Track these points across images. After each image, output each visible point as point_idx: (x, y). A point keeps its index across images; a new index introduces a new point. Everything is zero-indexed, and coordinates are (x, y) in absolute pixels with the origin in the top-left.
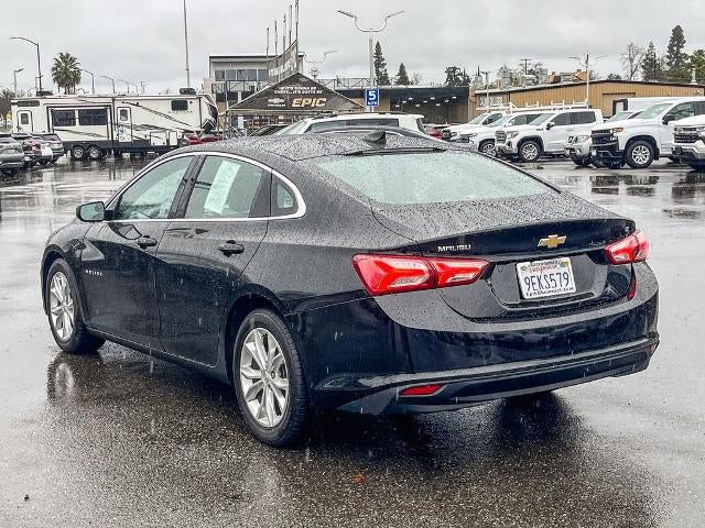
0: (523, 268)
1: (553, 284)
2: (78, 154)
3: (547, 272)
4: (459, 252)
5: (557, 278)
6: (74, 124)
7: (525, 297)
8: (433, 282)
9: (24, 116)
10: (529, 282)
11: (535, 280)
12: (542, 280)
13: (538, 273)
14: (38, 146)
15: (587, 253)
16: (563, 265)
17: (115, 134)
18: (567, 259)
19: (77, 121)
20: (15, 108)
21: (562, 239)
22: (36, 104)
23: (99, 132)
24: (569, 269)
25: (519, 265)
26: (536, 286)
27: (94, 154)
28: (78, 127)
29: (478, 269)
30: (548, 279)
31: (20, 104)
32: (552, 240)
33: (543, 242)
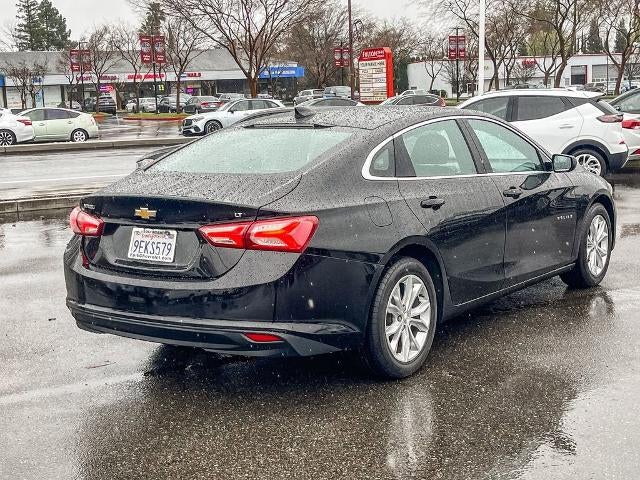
0: (136, 233)
1: (157, 251)
3: (156, 240)
5: (161, 246)
7: (129, 256)
10: (138, 245)
11: (143, 244)
12: (150, 245)
13: (147, 239)
16: (169, 236)
18: (174, 233)
21: (153, 213)
24: (173, 242)
25: (135, 229)
26: (142, 250)
30: (155, 246)
32: (145, 212)
33: (138, 212)
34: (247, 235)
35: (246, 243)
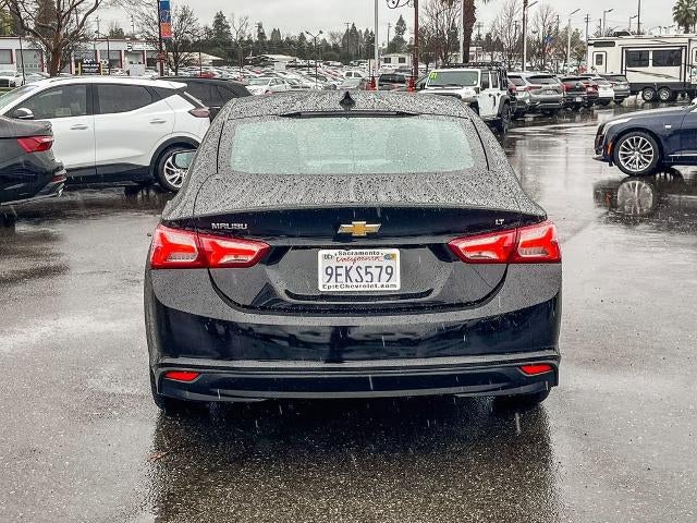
0: (326, 257)
1: (367, 278)
2: (649, 94)
3: (363, 264)
4: (235, 231)
5: (376, 272)
6: (647, 65)
7: (321, 288)
8: (204, 260)
9: (599, 57)
10: (332, 273)
11: (341, 271)
12: (353, 272)
13: (347, 264)
14: (595, 87)
15: (429, 245)
16: (387, 257)
17: (688, 75)
18: (396, 251)
19: (651, 62)
20: (591, 49)
21: (374, 227)
22: (612, 44)
23: (671, 74)
24: (396, 264)
25: (322, 253)
26: (342, 279)
27: (664, 95)
28: (651, 68)
29: (254, 252)
30: (363, 272)
31: (596, 45)
32: (360, 227)
33: (345, 228)
34: (515, 245)
35: (510, 255)
